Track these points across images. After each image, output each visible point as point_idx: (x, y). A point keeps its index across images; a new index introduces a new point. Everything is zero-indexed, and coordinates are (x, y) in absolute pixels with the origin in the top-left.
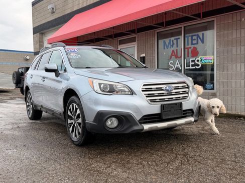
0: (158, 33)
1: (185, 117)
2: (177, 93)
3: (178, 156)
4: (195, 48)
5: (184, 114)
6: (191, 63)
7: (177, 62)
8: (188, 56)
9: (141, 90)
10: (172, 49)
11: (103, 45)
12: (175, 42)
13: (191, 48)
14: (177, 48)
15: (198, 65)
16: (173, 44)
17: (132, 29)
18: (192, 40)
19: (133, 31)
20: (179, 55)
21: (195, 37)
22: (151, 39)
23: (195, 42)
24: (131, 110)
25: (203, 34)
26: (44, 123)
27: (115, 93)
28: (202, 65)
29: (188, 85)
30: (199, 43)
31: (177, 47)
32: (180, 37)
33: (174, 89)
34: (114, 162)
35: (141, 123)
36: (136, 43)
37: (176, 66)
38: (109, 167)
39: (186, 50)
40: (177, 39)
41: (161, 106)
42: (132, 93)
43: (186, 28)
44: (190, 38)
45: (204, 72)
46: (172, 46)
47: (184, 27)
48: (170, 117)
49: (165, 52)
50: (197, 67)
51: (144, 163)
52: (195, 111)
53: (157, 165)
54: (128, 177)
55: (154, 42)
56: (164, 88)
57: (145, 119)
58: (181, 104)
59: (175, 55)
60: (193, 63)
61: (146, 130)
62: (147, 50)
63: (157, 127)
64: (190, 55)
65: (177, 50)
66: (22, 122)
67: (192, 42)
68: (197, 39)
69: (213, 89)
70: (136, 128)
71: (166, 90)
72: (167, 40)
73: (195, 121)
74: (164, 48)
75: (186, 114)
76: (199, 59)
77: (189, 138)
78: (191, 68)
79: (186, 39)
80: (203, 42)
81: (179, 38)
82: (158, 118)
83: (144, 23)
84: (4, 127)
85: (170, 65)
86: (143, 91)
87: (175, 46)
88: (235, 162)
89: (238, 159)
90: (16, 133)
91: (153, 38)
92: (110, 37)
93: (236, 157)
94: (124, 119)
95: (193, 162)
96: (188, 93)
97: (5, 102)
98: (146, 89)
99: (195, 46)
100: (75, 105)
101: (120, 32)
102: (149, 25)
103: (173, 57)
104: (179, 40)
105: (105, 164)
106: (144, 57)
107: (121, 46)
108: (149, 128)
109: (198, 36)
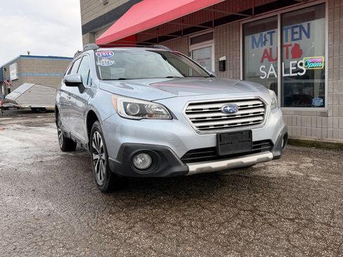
0: (243, 25)
1: (259, 151)
2: (244, 116)
3: (242, 212)
4: (297, 46)
5: (254, 148)
6: (291, 68)
7: (272, 66)
8: (287, 58)
9: (184, 112)
10: (264, 48)
11: (155, 46)
12: (268, 37)
13: (291, 45)
14: (271, 47)
15: (302, 71)
16: (266, 40)
17: (207, 21)
18: (293, 33)
19: (209, 24)
20: (274, 57)
21: (297, 30)
22: (234, 34)
23: (296, 36)
24: (168, 142)
25: (309, 24)
26: (77, 156)
27: (147, 116)
28: (307, 71)
29: (263, 103)
30: (302, 38)
31: (271, 44)
32: (275, 30)
33: (240, 110)
34: (141, 220)
35: (185, 162)
36: (213, 41)
37: (270, 72)
38: (130, 229)
39: (285, 49)
40: (271, 33)
41: (217, 136)
42: (172, 117)
43: (284, 16)
44: (289, 31)
45: (310, 81)
46: (265, 43)
47: (282, 15)
48: (231, 153)
49: (255, 53)
50: (299, 74)
51: (185, 223)
52: (274, 142)
53: (203, 227)
54: (150, 248)
55: (238, 40)
56: (222, 109)
57: (191, 156)
58: (250, 132)
59: (268, 56)
60: (295, 68)
61: (193, 172)
62: (228, 50)
63: (210, 167)
64: (290, 56)
65: (271, 49)
66: (50, 154)
67: (292, 37)
68: (300, 31)
69: (323, 106)
70: (176, 169)
71: (227, 112)
72: (257, 36)
73: (275, 158)
74: (253, 48)
75: (260, 147)
76: (303, 62)
77: (269, 183)
78: (292, 75)
79: (284, 32)
80: (308, 36)
81: (274, 32)
82: (212, 154)
83: (224, 12)
84: (24, 161)
85: (261, 71)
86: (187, 113)
87: (268, 43)
88: (329, 225)
89: (336, 220)
90: (34, 171)
91: (238, 33)
92: (179, 33)
93: (333, 217)
94: (159, 155)
95: (260, 224)
96: (262, 115)
97: (45, 126)
98: (193, 110)
99: (297, 42)
100: (98, 133)
101: (192, 26)
102: (231, 13)
103: (266, 60)
104: (273, 34)
105: (127, 222)
106: (224, 61)
107: (193, 46)
108: (197, 169)
109: (301, 28)
